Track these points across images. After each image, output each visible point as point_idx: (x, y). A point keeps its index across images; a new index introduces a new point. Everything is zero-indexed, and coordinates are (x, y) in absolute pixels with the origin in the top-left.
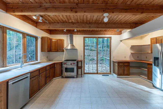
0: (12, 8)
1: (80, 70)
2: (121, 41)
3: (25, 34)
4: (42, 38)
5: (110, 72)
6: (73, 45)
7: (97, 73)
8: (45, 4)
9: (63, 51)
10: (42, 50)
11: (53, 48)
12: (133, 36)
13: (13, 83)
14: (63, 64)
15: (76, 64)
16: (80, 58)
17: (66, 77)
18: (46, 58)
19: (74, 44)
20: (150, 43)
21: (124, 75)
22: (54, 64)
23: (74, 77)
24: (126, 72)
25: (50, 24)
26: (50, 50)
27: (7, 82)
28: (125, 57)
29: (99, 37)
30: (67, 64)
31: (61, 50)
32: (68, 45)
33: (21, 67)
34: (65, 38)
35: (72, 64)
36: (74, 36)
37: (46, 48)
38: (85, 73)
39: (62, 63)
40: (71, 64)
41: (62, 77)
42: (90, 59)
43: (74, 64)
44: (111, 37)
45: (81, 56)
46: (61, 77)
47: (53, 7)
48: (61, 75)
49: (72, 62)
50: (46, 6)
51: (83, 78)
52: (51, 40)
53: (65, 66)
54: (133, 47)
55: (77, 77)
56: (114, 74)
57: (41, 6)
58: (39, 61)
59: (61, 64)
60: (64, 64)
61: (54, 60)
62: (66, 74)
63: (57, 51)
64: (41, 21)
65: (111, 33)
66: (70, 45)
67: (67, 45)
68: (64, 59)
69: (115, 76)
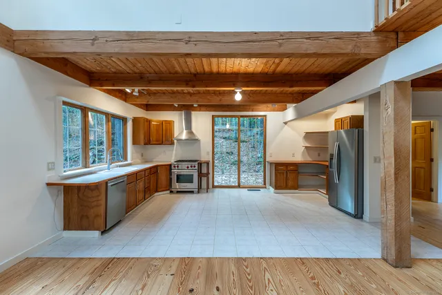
0: (99, 80)
1: (204, 180)
2: (286, 123)
3: (110, 116)
4: (135, 120)
5: (265, 184)
6: (190, 132)
7: (239, 186)
8: (148, 75)
9: (172, 143)
10: (135, 142)
11: (153, 138)
12: (300, 116)
13: (112, 185)
14: (173, 168)
15: (196, 168)
16: (205, 156)
17: (178, 192)
18: (140, 156)
19: (194, 130)
20: (333, 129)
21: (287, 187)
22: (156, 167)
23: (192, 192)
24: (290, 183)
25: (150, 95)
26: (148, 142)
27: (107, 183)
28: (293, 155)
29: (242, 116)
30: (180, 168)
31: (168, 141)
32: (182, 131)
33: (109, 169)
34: (176, 119)
35: (190, 168)
36: (193, 113)
37: (142, 137)
38: (214, 187)
39: (170, 165)
40: (188, 167)
41: (171, 192)
42: (233, 161)
43: (193, 168)
44: (265, 116)
45: (208, 153)
46: (168, 192)
47: (160, 80)
48: (169, 188)
49: (189, 164)
50: (150, 78)
51: (210, 194)
52: (149, 122)
53: (175, 171)
54: (308, 136)
55: (199, 192)
56: (271, 188)
57: (142, 78)
58: (129, 161)
59: (168, 167)
60: (175, 167)
61: (154, 160)
62: (177, 186)
63: (160, 142)
64: (137, 94)
65: (265, 108)
66: (185, 132)
67: (180, 132)
68: (173, 158)
69: (272, 190)
